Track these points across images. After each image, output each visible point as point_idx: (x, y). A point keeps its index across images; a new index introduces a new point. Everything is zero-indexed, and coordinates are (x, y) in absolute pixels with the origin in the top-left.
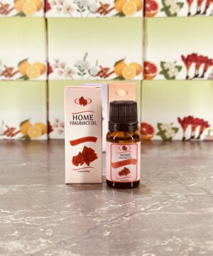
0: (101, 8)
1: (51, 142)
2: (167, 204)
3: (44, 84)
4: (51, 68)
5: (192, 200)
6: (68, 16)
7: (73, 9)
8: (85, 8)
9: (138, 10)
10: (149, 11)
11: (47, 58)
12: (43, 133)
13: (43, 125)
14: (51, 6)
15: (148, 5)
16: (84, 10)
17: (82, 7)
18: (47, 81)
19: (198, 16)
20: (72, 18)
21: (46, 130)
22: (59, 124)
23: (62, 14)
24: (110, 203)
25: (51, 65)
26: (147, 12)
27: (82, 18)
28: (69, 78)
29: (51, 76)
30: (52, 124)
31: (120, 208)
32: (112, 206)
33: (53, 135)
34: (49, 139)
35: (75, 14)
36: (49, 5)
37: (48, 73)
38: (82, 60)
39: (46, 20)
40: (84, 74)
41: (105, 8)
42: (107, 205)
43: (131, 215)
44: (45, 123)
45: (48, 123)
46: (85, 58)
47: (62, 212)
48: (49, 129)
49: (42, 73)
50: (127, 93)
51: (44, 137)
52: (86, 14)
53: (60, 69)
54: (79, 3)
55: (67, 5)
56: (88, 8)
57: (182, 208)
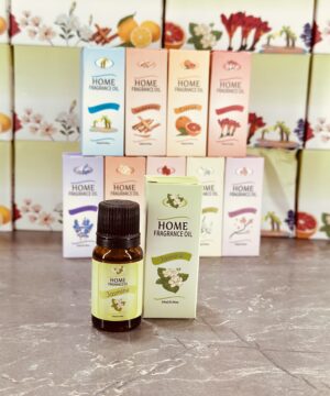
0: (98, 34)
1: (18, 235)
2: (180, 361)
3: (9, 145)
4: (19, 121)
5: (216, 353)
6: (45, 43)
7: (54, 34)
8: (74, 32)
9: (154, 40)
10: (171, 41)
11: (13, 107)
12: (5, 222)
13: (5, 209)
14: (20, 27)
15: (169, 33)
16: (71, 36)
17: (69, 31)
18: (13, 142)
19: (243, 52)
20: (53, 46)
21: (10, 216)
22: (30, 207)
23: (37, 41)
24: (98, 361)
25: (19, 117)
26: (166, 44)
27: (68, 47)
28: (47, 138)
29: (19, 134)
30: (19, 207)
31: (111, 369)
32: (99, 366)
33: (22, 224)
34: (15, 230)
35: (57, 41)
36: (16, 24)
37: (14, 130)
38: (68, 110)
39: (12, 48)
40: (71, 133)
41: (103, 34)
42: (92, 365)
43: (125, 384)
44: (9, 207)
45: (14, 206)
46: (72, 109)
47: (24, 380)
48: (15, 215)
49: (4, 129)
50: (133, 171)
51: (8, 227)
52: (74, 41)
53: (33, 124)
54: (64, 24)
55: (44, 26)
56: (78, 33)
57: (202, 369)
